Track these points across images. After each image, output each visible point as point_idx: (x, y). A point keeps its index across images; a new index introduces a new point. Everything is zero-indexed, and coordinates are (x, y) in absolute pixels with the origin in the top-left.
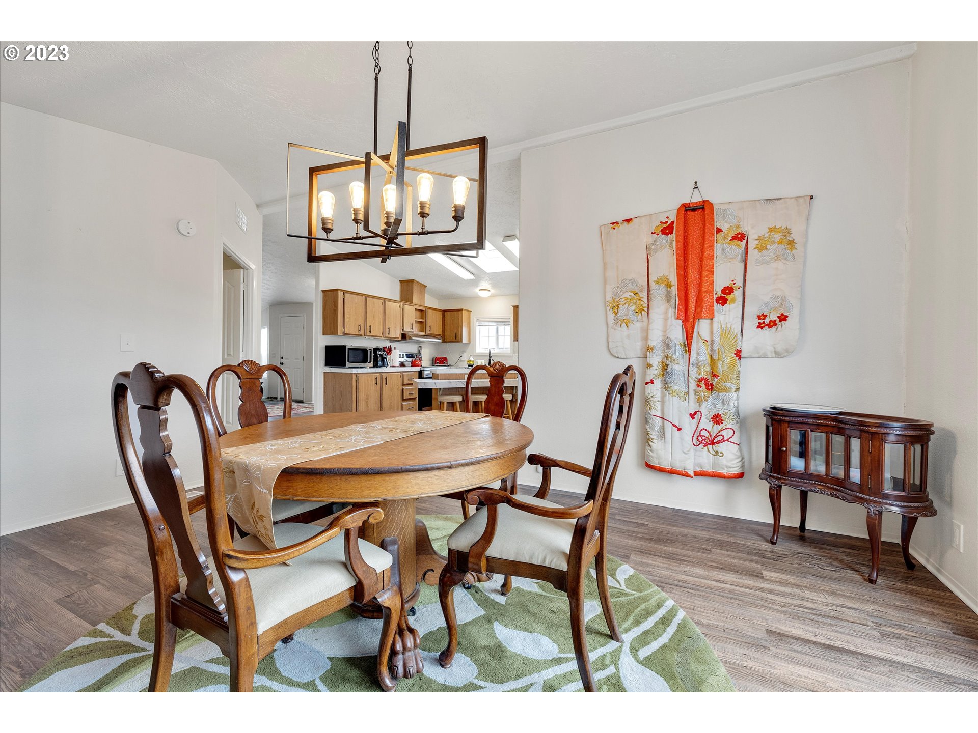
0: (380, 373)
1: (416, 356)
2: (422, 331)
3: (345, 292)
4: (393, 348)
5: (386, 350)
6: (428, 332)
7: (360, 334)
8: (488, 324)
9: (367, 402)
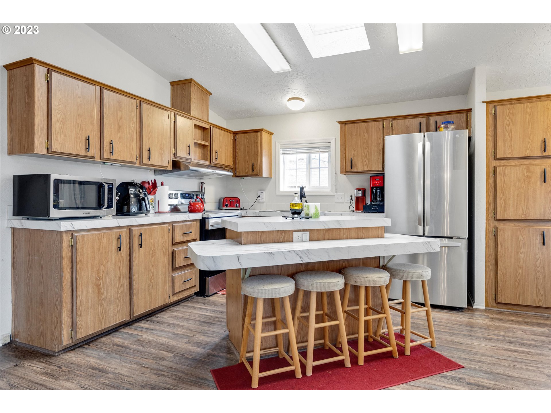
0: (130, 228)
1: (197, 195)
2: (204, 158)
3: (51, 69)
4: (158, 184)
5: (147, 186)
6: (214, 161)
7: (89, 154)
8: (295, 151)
9: (98, 286)
